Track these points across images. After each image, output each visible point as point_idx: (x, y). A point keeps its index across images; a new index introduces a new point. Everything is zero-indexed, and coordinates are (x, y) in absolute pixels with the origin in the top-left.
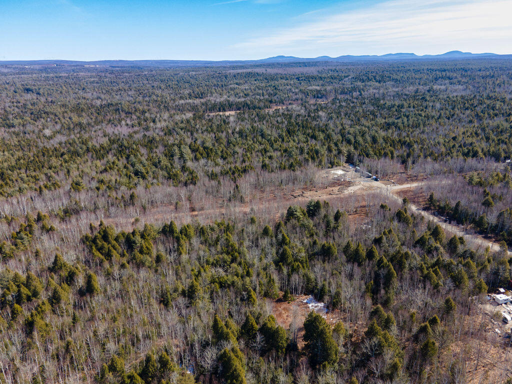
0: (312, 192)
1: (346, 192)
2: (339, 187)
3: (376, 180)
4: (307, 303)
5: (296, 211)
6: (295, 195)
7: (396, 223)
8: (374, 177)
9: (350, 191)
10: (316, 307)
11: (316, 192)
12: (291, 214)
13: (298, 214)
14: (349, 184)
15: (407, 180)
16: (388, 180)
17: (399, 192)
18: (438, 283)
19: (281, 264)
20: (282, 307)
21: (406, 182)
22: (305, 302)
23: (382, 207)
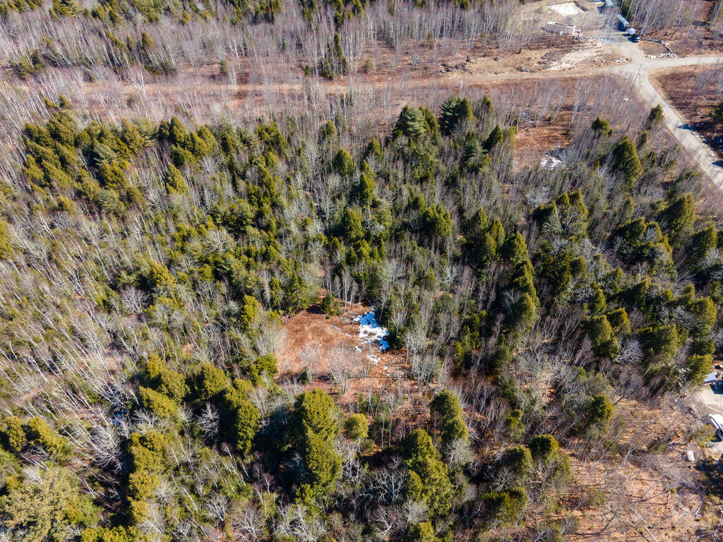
0: (486, 59)
1: (555, 67)
2: (547, 51)
3: (633, 39)
4: (359, 323)
5: (413, 120)
6: (450, 64)
7: (601, 174)
8: (632, 31)
9: (564, 65)
10: (371, 334)
11: (496, 60)
12: (403, 124)
13: (417, 125)
14: (572, 43)
15: (700, 45)
16: (660, 42)
17: (667, 77)
18: (610, 342)
19: (336, 239)
20: (313, 325)
21: (696, 51)
22: (357, 319)
23: (597, 125)
